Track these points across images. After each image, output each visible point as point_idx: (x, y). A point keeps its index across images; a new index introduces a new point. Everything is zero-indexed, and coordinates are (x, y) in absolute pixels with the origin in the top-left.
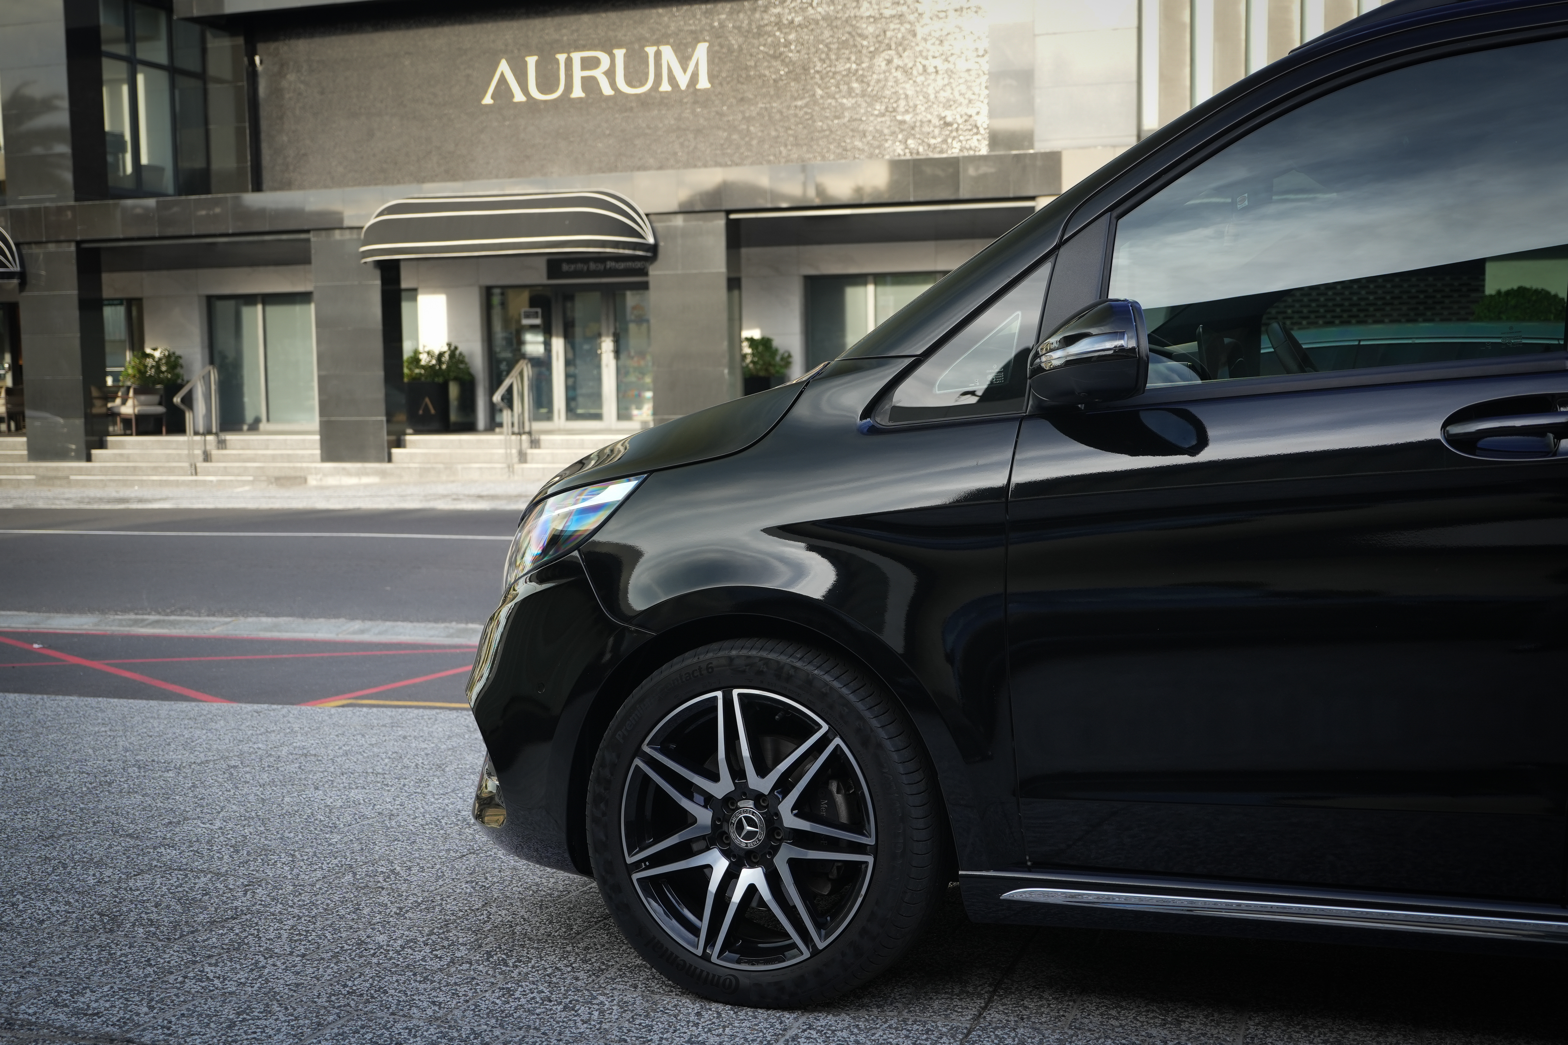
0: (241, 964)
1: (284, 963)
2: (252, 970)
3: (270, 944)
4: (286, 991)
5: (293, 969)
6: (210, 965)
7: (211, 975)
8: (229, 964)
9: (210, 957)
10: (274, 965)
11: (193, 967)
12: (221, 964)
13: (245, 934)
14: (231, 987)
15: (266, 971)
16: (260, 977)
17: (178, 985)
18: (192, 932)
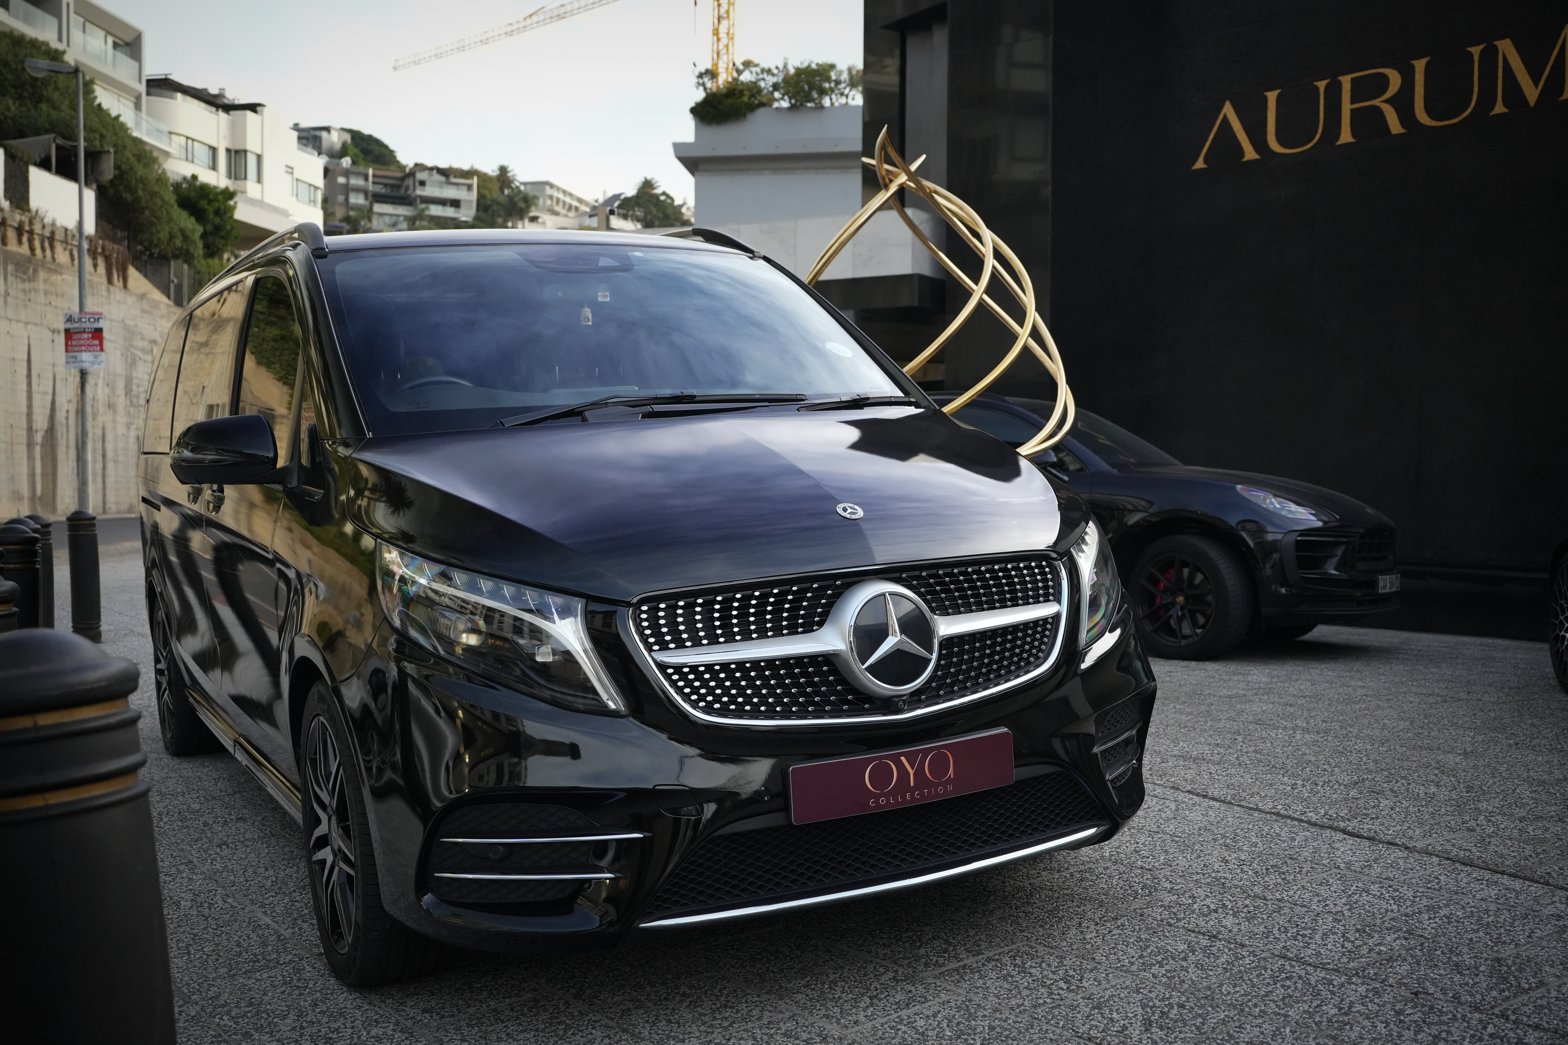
0: (1364, 909)
1: (1326, 905)
2: (1356, 903)
3: (1334, 927)
4: (1331, 880)
5: (1321, 898)
6: (1392, 911)
7: (1392, 902)
8: (1375, 910)
9: (1393, 919)
10: (1336, 905)
11: (1407, 911)
12: (1383, 911)
13: (1358, 943)
14: (1374, 889)
15: (1343, 900)
16: (1350, 896)
17: (1418, 894)
18: (1411, 949)
